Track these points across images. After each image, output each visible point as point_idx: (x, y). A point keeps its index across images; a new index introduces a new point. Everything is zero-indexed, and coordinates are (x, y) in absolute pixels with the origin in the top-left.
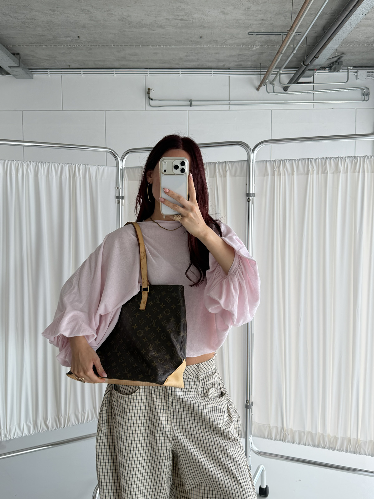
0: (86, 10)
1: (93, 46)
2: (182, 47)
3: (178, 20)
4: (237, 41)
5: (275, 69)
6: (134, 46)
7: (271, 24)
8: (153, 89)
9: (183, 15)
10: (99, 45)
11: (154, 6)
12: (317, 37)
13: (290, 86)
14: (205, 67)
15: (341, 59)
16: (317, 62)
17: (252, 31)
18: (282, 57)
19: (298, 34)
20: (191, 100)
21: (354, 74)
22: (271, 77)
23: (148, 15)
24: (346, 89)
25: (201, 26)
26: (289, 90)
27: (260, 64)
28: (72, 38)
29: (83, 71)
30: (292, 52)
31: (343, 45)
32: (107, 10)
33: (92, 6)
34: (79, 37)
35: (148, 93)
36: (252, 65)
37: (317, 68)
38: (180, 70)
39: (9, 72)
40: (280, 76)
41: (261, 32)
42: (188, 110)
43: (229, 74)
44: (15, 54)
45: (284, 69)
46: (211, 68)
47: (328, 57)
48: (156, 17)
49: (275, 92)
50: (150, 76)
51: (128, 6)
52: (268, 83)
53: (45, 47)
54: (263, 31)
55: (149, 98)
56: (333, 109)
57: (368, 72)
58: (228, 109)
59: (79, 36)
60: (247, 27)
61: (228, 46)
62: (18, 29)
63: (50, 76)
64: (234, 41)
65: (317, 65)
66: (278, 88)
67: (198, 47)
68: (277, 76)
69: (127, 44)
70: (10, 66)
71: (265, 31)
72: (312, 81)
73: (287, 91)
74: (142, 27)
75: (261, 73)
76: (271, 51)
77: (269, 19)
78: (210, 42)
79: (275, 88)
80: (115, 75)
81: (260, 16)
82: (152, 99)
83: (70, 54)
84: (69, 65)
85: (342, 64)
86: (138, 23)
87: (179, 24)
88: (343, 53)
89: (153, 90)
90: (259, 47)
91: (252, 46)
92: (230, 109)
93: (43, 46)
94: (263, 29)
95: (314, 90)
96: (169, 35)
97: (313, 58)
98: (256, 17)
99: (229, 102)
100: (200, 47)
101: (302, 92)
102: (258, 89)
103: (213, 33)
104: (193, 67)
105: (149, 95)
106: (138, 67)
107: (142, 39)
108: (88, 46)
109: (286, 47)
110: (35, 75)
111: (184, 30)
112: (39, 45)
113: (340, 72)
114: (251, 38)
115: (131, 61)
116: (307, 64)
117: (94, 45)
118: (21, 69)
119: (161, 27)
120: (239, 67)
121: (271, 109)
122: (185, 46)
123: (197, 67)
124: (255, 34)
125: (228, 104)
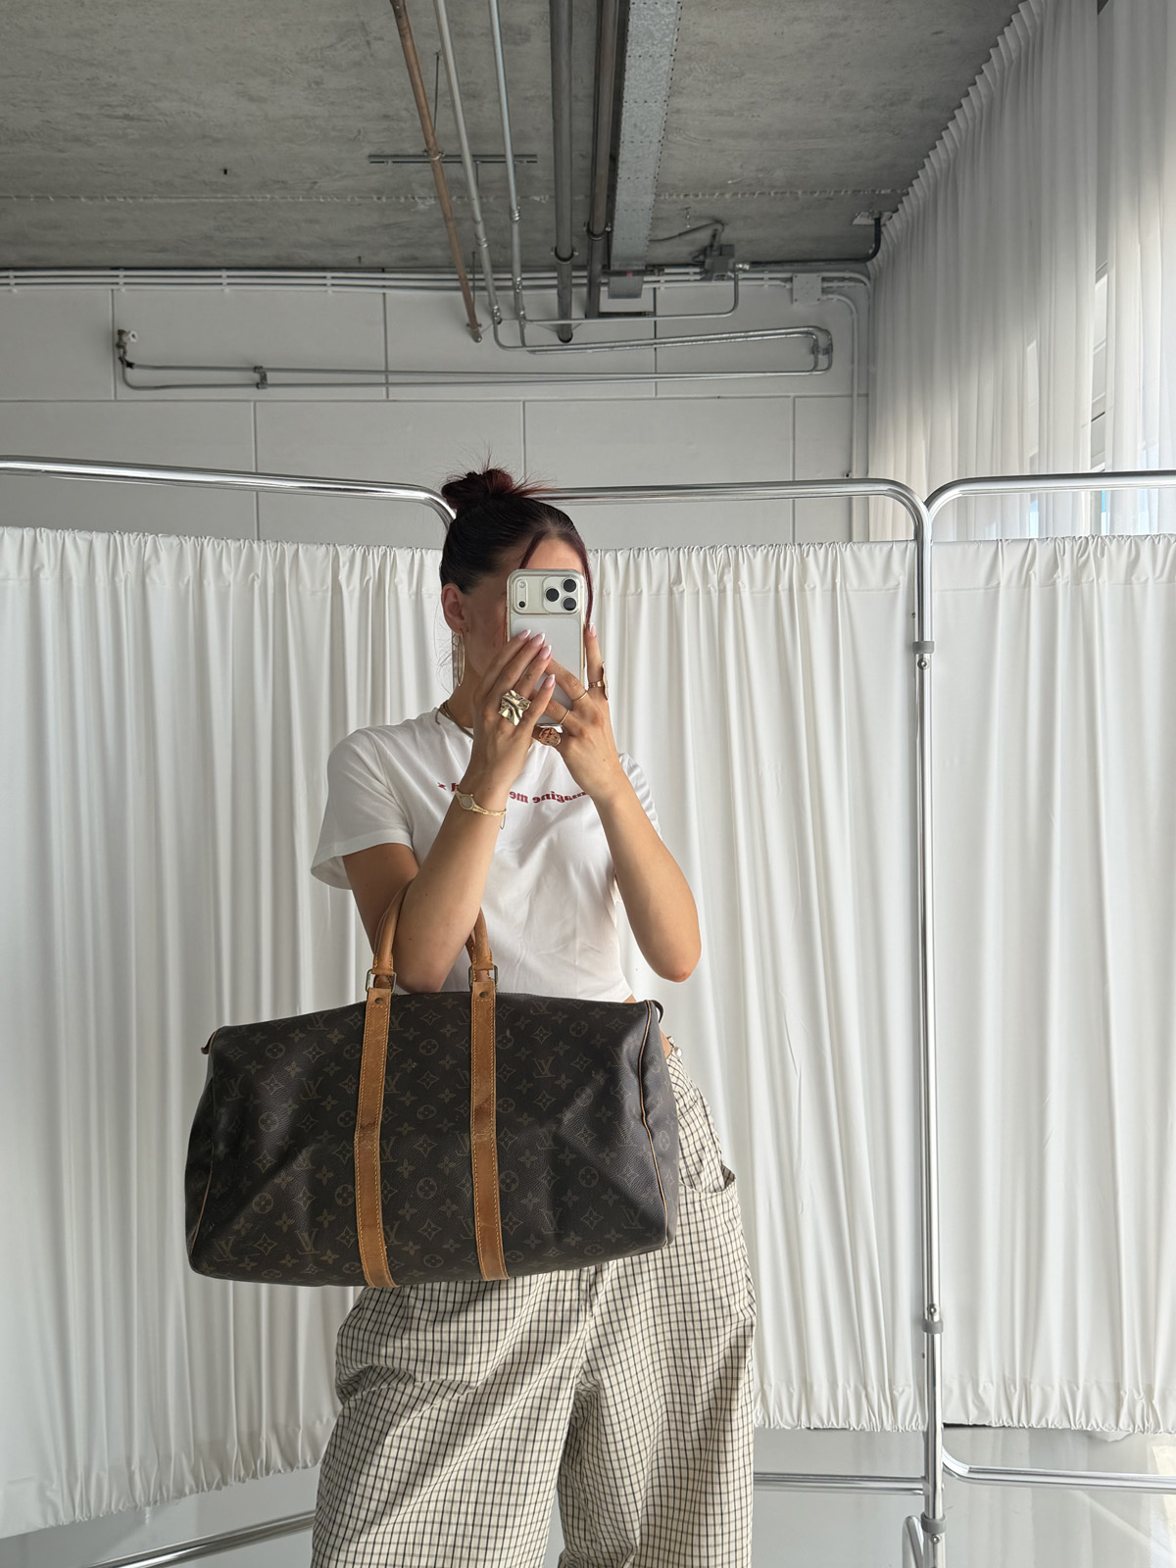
2: (185, 201)
8: (132, 333)
13: (571, 325)
14: (299, 262)
15: (723, 240)
16: (622, 248)
17: (379, 153)
19: (529, 161)
20: (260, 368)
24: (752, 333)
25: (204, 137)
26: (574, 337)
31: (700, 197)
35: (120, 345)
37: (636, 268)
38: (224, 273)
41: (409, 156)
42: (254, 399)
43: (384, 287)
46: (319, 269)
47: (645, 232)
49: (527, 343)
50: (126, 290)
54: (411, 151)
55: (124, 360)
56: (719, 397)
57: (824, 279)
58: (384, 398)
66: (539, 331)
67: (235, 200)
72: (652, 310)
73: (571, 342)
78: (265, 186)
79: (525, 331)
80: (15, 290)
81: (374, 107)
82: (130, 365)
85: (733, 254)
87: (129, 131)
88: (717, 221)
91: (412, 200)
92: (390, 398)
95: (658, 336)
96: (122, 166)
99: (387, 377)
100: (242, 200)
101: (613, 344)
102: (475, 337)
103: (254, 158)
104: (264, 263)
105: (122, 351)
106: (87, 264)
115: (49, 244)
116: (566, 256)
119: (78, 139)
120: (412, 265)
121: (519, 398)
122: (194, 198)
123: (279, 263)
124: (390, 159)
125: (384, 381)
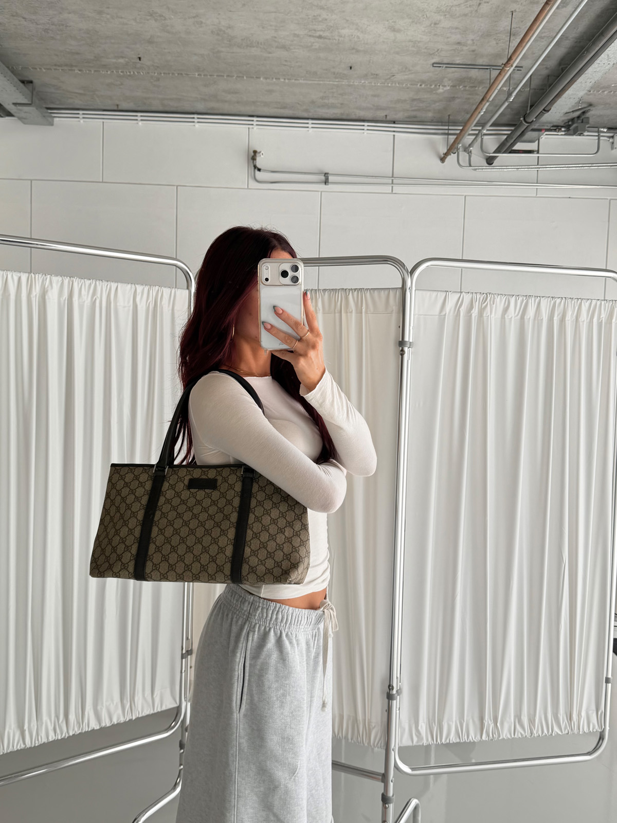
0: (157, 15)
1: (163, 75)
2: (316, 82)
3: (313, 37)
4: (412, 76)
5: (475, 126)
6: (234, 78)
7: (473, 51)
9: (323, 29)
10: (173, 74)
11: (275, 12)
12: (548, 76)
13: (497, 156)
14: (353, 117)
15: (587, 115)
16: (549, 117)
17: (440, 62)
18: (489, 105)
19: (518, 70)
20: (328, 174)
21: (608, 139)
22: (468, 139)
23: (263, 28)
24: (595, 165)
25: (353, 49)
26: (496, 162)
27: (449, 117)
28: (127, 60)
29: (141, 116)
30: (507, 99)
31: (592, 92)
32: (194, 15)
33: (168, 8)
34: (140, 59)
35: (254, 158)
36: (435, 118)
37: (546, 127)
38: (310, 121)
39: (12, 112)
40: (482, 139)
41: (454, 64)
42: (321, 190)
43: (394, 131)
44: (26, 82)
45: (491, 126)
46: (364, 121)
47: (566, 110)
48: (276, 30)
49: (472, 164)
50: (257, 128)
51: (230, 11)
52: (461, 149)
53: (80, 72)
54: (458, 62)
55: (255, 167)
56: (569, 198)
58: (390, 191)
59: (139, 56)
60: (431, 54)
61: (395, 84)
62: (36, 40)
63: (84, 121)
64: (406, 76)
65: (546, 123)
66: (478, 158)
67: (344, 83)
68: (477, 138)
69: (222, 74)
70: (15, 102)
71: (461, 63)
72: (537, 149)
73: (493, 165)
74: (250, 47)
75: (450, 132)
76: (469, 96)
77: (470, 42)
78: (365, 76)
79: (472, 158)
80: (197, 125)
81: (456, 37)
82: (259, 170)
83: (121, 87)
84: (118, 105)
85: (588, 123)
86: (244, 39)
87: (315, 44)
88: (591, 105)
89: (262, 154)
90: (448, 88)
91: (438, 87)
92: (394, 192)
93: (76, 71)
94: (458, 58)
95: (539, 164)
96: (297, 62)
97: (541, 112)
98: (448, 38)
99: (393, 180)
100: (347, 83)
101: (518, 167)
102: (443, 160)
103: (371, 61)
104: (331, 117)
105: (255, 162)
106: (238, 113)
107: (248, 66)
108: (153, 74)
109: (496, 91)
110: (57, 119)
111: (322, 55)
112: (70, 68)
113: (583, 135)
114: (437, 73)
115: (226, 101)
116: (530, 121)
117: (164, 73)
118: (34, 108)
119: (284, 47)
120: (413, 121)
121: (463, 194)
122: (322, 81)
123: (340, 117)
124: (445, 66)
125: (391, 182)
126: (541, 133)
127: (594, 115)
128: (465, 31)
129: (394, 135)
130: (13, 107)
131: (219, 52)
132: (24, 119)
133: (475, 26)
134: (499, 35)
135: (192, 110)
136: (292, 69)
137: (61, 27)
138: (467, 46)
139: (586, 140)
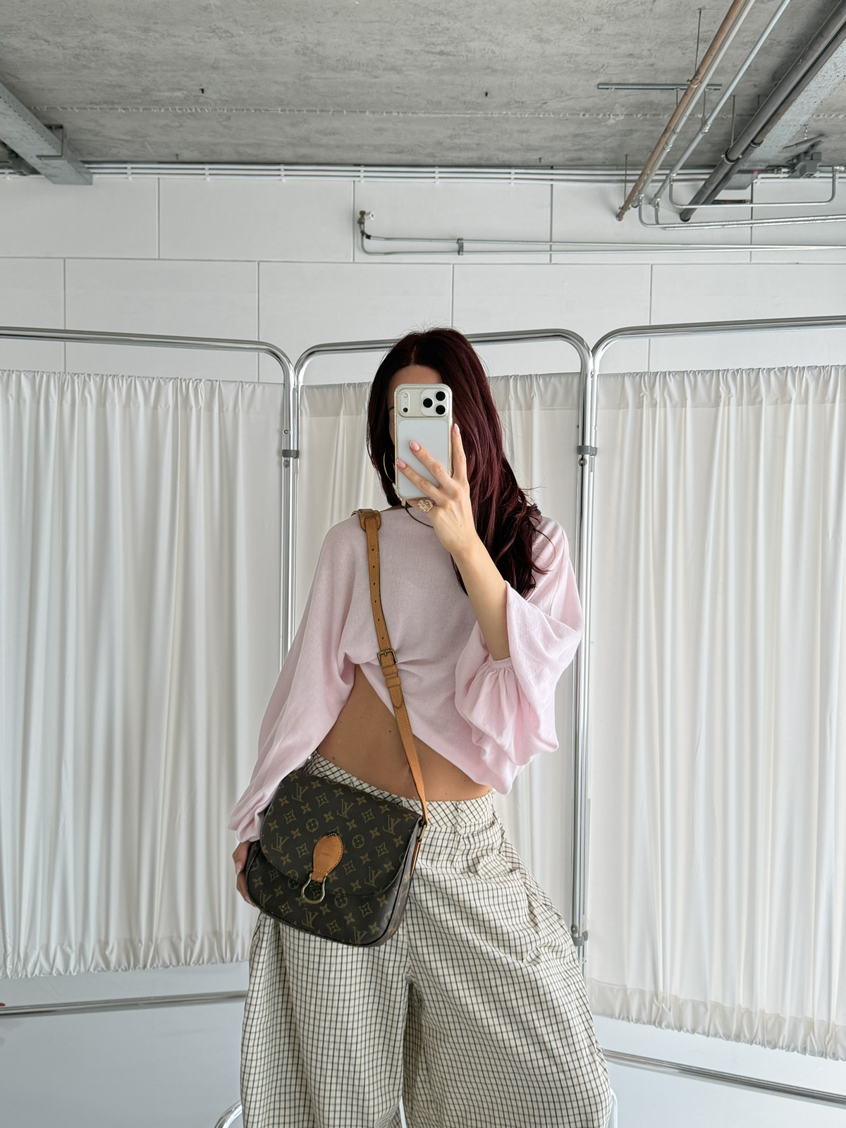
0: (222, 30)
1: (234, 111)
2: (441, 116)
3: (433, 53)
4: (570, 103)
5: (660, 169)
6: (330, 113)
7: (652, 65)
8: (372, 213)
9: (446, 43)
10: (248, 110)
11: (378, 21)
12: (759, 96)
13: (695, 209)
14: (496, 162)
15: (818, 149)
16: (759, 153)
17: (607, 82)
18: (676, 140)
19: (715, 89)
20: (462, 239)
22: (651, 188)
23: (364, 43)
24: (831, 217)
25: (488, 68)
26: (693, 218)
27: (626, 159)
28: (185, 92)
29: (210, 169)
30: (701, 130)
31: (821, 116)
32: (270, 30)
33: (235, 21)
34: (203, 90)
35: (361, 222)
36: (607, 159)
37: (759, 168)
38: (437, 170)
39: (37, 167)
40: (671, 186)
41: (628, 84)
42: (453, 262)
43: (552, 180)
44: (53, 128)
45: (681, 169)
46: (510, 167)
47: (785, 142)
48: (382, 46)
49: (660, 222)
50: (365, 181)
51: (319, 22)
52: (643, 201)
53: (124, 112)
54: (631, 81)
55: (363, 233)
56: (798, 263)
58: (548, 261)
59: (202, 87)
60: (595, 72)
61: (549, 114)
62: (64, 70)
63: (133, 178)
64: (562, 104)
65: (759, 161)
66: (667, 213)
67: (479, 116)
68: (665, 185)
69: (314, 109)
70: (40, 154)
71: (636, 82)
72: (749, 198)
73: (689, 221)
74: (349, 70)
75: (628, 178)
76: (651, 128)
77: (645, 53)
78: (507, 105)
79: (659, 213)
80: (284, 180)
81: (627, 47)
82: (369, 237)
83: (181, 129)
84: (177, 155)
85: (819, 160)
86: (340, 60)
87: (436, 63)
88: (821, 135)
89: (372, 216)
90: (622, 117)
91: (607, 116)
92: (552, 262)
93: (119, 110)
94: (632, 76)
95: (754, 218)
96: (413, 89)
97: (749, 145)
98: (615, 48)
99: (551, 245)
100: (483, 115)
101: (724, 223)
102: (619, 216)
103: (514, 84)
104: (466, 163)
105: (362, 226)
106: (338, 161)
107: (348, 97)
108: (222, 111)
109: (685, 119)
110: (98, 176)
111: (446, 78)
112: (111, 107)
113: (815, 177)
114: (604, 97)
115: (322, 146)
116: (735, 158)
117: (236, 110)
118: (65, 162)
119: (393, 69)
120: (577, 164)
121: (648, 262)
122: (449, 114)
123: (478, 162)
124: (614, 87)
125: (549, 249)
126: (755, 174)
127: (827, 149)
128: (639, 38)
129: (552, 185)
130: (38, 161)
131: (307, 78)
132: (53, 176)
133: (650, 32)
134: (684, 42)
135: (277, 159)
136: (407, 98)
137: (96, 51)
138: (642, 59)
139: (817, 185)
